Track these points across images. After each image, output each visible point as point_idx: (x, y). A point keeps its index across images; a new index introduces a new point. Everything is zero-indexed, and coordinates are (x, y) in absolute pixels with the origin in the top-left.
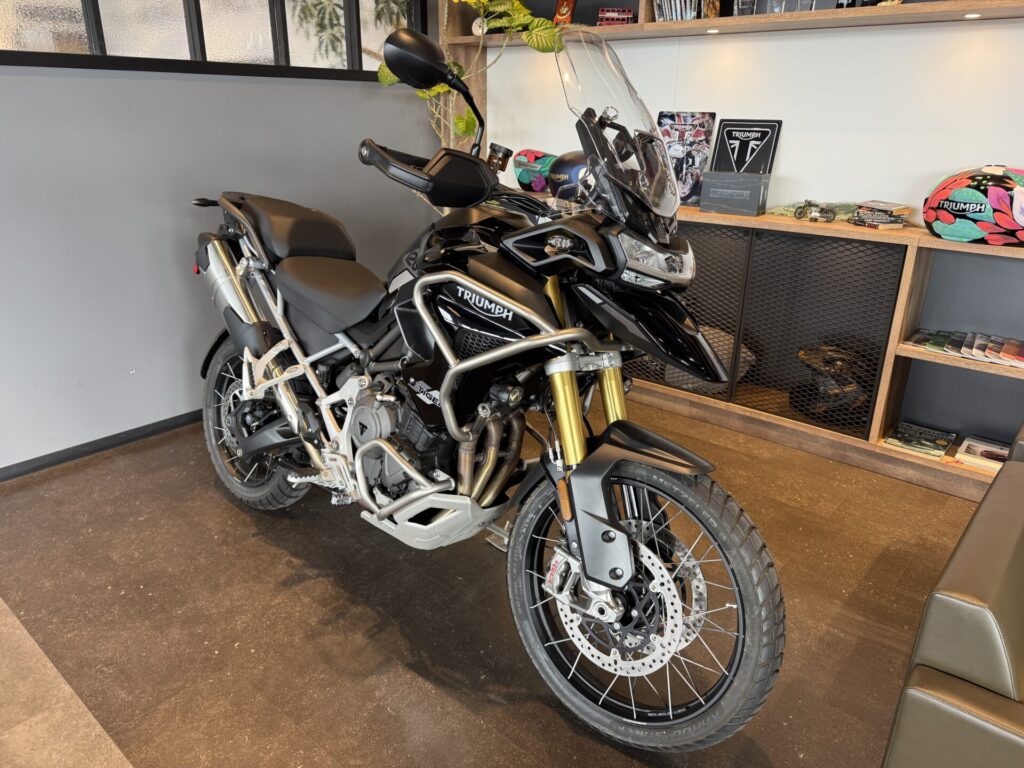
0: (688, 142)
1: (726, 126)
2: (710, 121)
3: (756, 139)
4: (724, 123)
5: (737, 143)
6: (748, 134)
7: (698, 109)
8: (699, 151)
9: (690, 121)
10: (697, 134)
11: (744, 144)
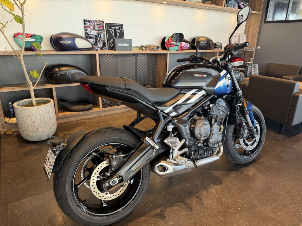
0: (97, 30)
1: (107, 25)
2: (103, 23)
3: (118, 29)
4: (107, 24)
5: (113, 30)
6: (115, 28)
7: (98, 19)
8: (101, 33)
9: (96, 23)
10: (99, 27)
11: (115, 31)
